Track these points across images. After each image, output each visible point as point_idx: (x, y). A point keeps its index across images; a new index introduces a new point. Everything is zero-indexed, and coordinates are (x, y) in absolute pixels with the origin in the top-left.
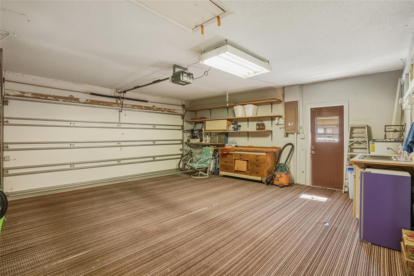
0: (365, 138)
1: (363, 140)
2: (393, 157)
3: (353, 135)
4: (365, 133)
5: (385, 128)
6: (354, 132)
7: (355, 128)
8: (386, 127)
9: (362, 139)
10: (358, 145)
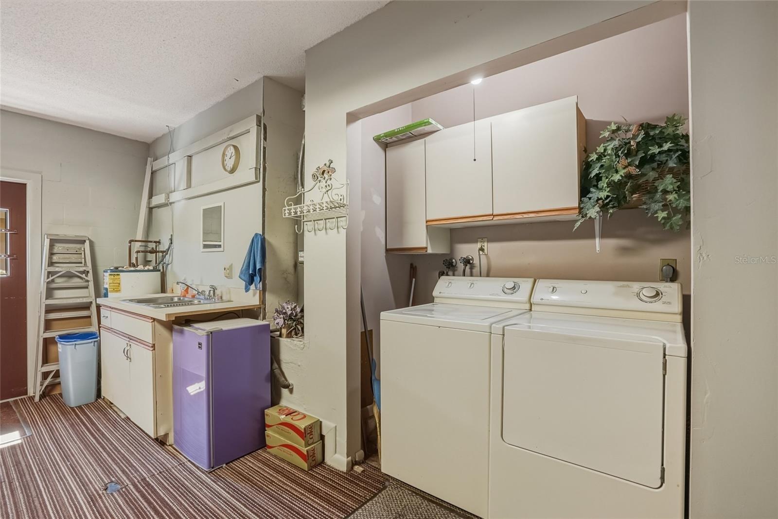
0: (83, 265)
1: (82, 269)
2: (176, 298)
3: (55, 258)
4: (83, 254)
5: (129, 244)
6: (55, 251)
7: (57, 243)
8: (132, 242)
9: (77, 266)
10: (65, 282)
